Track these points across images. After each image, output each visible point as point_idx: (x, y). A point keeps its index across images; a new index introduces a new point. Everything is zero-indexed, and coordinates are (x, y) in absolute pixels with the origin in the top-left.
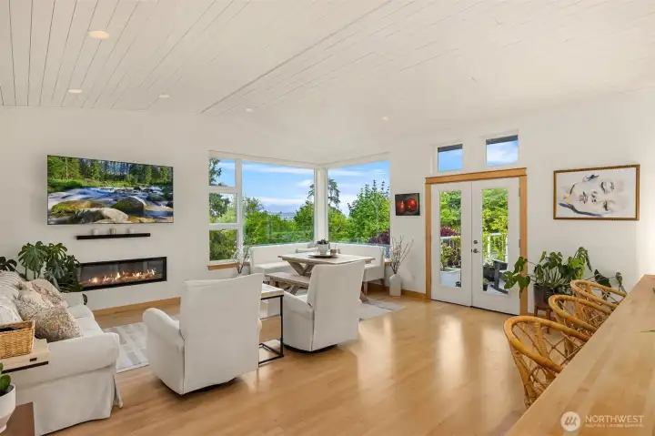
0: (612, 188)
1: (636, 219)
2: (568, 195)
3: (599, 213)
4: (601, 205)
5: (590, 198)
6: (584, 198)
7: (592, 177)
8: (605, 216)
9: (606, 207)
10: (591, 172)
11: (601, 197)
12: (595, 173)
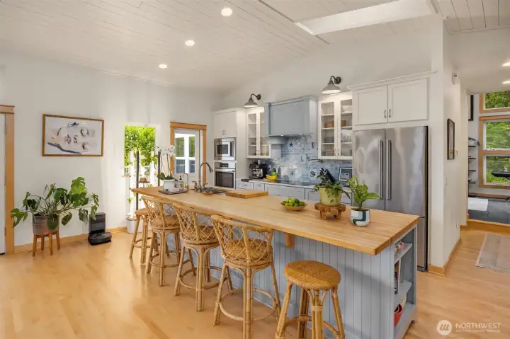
0: (88, 133)
1: (102, 155)
2: (55, 136)
3: (79, 151)
4: (80, 146)
5: (73, 140)
6: (68, 139)
7: (75, 124)
8: (83, 154)
9: (84, 147)
10: (75, 120)
11: (81, 140)
12: (77, 121)
